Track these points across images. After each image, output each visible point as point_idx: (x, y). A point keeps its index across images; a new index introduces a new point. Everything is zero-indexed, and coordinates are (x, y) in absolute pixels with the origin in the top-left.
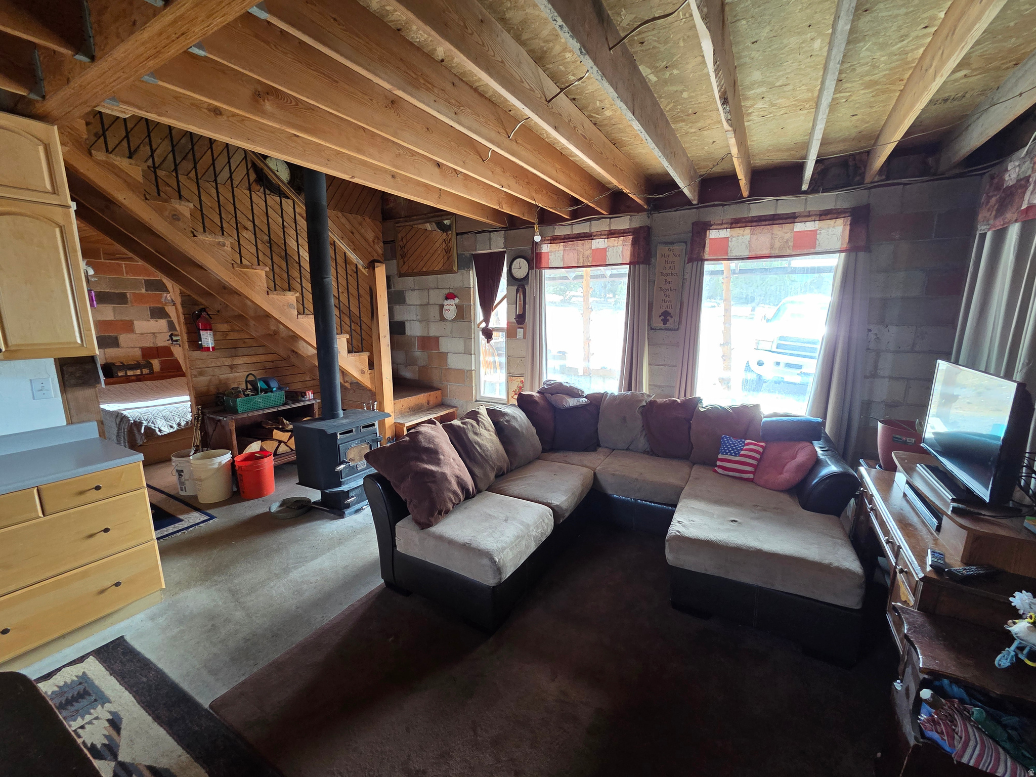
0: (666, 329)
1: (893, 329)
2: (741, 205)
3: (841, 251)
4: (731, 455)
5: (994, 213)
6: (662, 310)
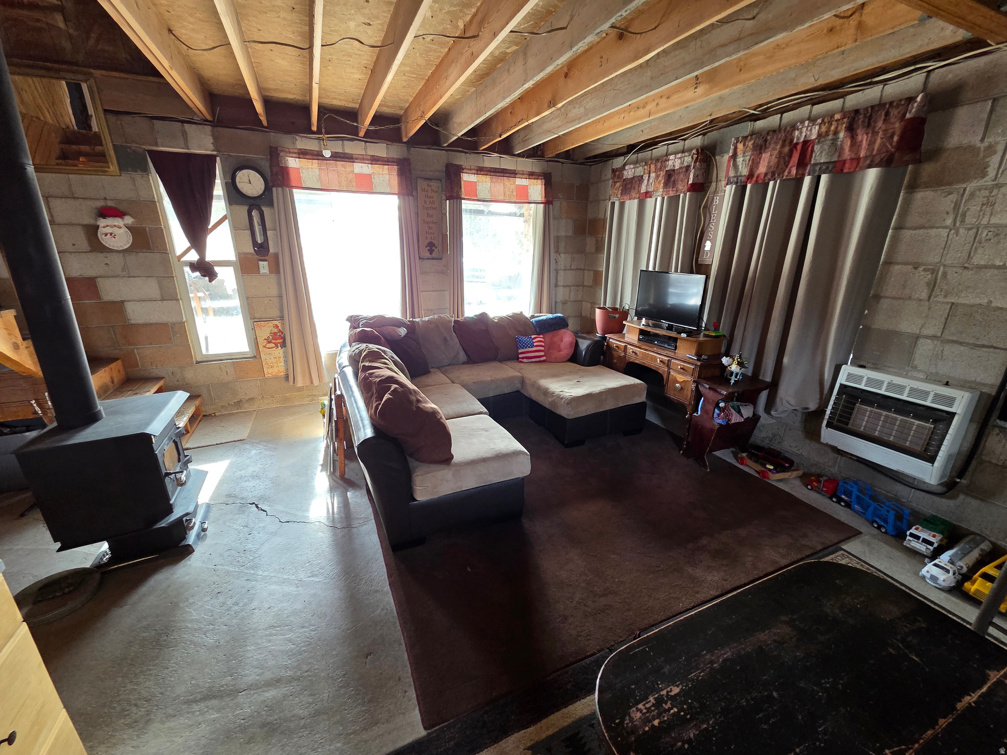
0: (433, 259)
1: (562, 255)
2: (478, 155)
3: (542, 203)
4: (529, 347)
5: (620, 192)
6: (429, 240)
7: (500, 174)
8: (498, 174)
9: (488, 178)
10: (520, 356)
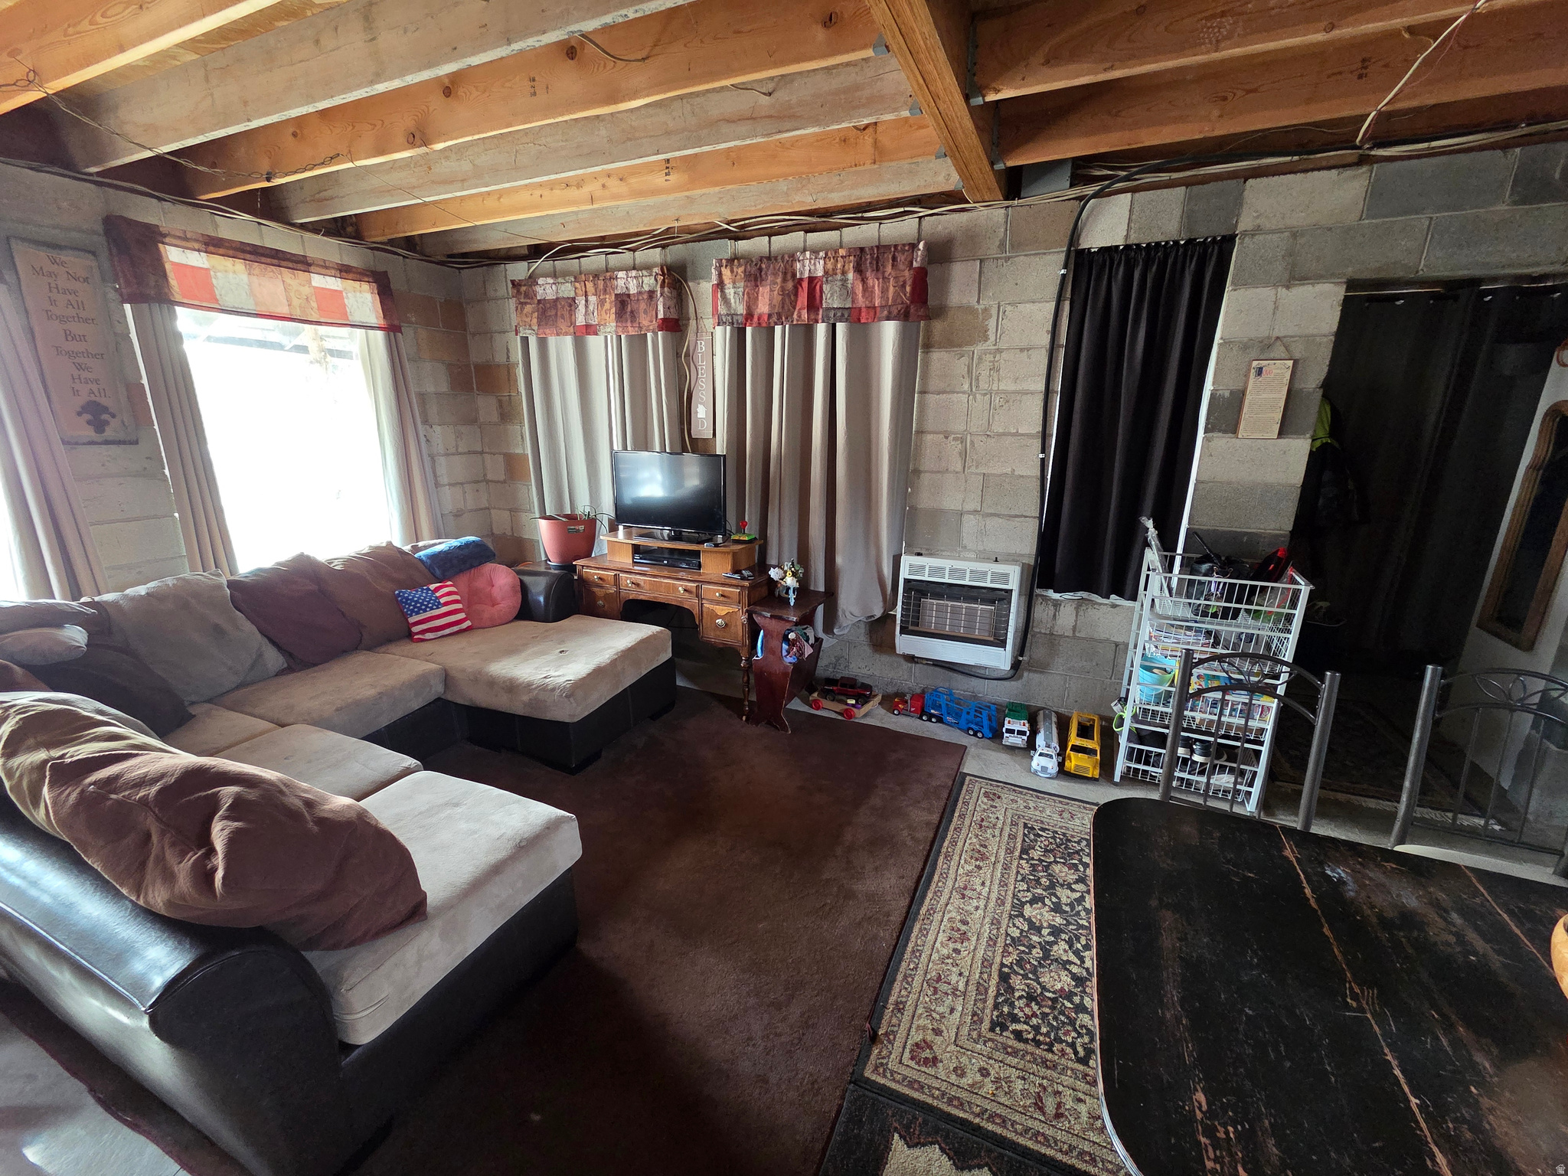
2: (196, 210)
3: (380, 328)
5: (535, 321)
6: (83, 399)
7: (269, 260)
8: (263, 259)
9: (239, 265)
10: (415, 629)
